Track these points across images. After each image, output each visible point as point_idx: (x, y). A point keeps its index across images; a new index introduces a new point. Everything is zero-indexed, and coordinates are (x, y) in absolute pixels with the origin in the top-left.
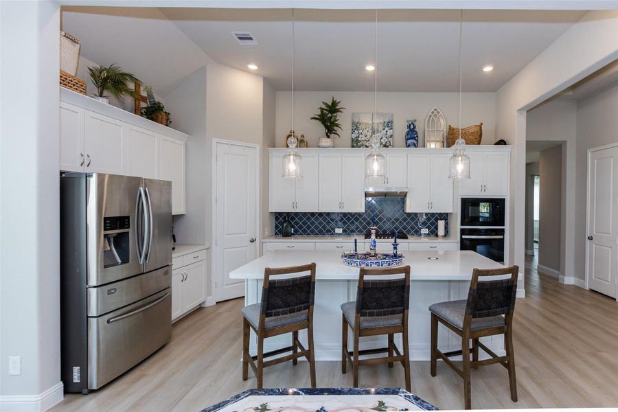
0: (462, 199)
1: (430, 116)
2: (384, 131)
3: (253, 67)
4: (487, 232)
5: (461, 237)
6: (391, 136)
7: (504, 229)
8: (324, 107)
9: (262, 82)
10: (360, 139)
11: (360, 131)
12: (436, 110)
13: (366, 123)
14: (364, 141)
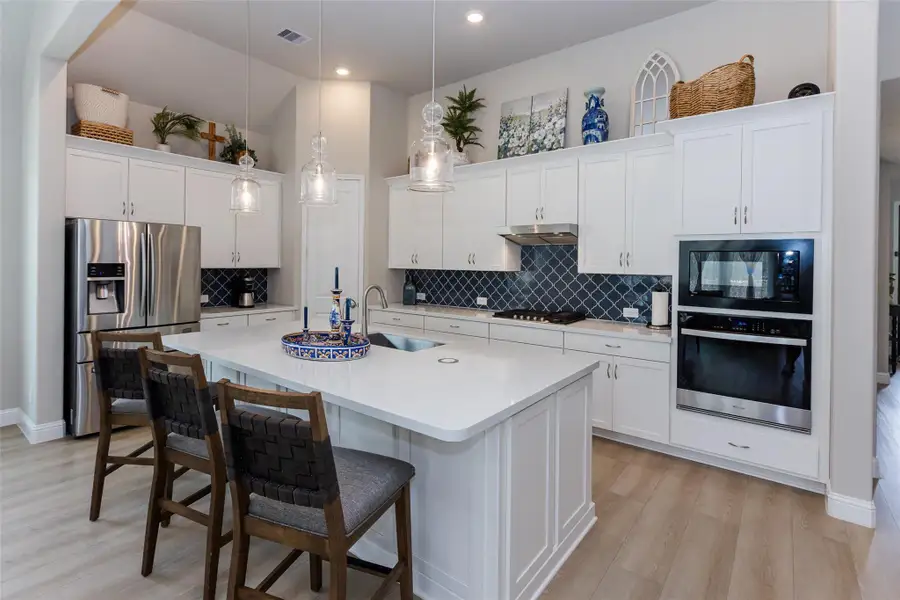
0: (682, 244)
1: (644, 72)
2: (551, 124)
3: (342, 72)
4: (750, 325)
5: (679, 331)
6: (564, 130)
7: (809, 323)
8: (452, 104)
9: (369, 90)
10: (510, 146)
11: (511, 132)
12: (656, 57)
13: (521, 117)
14: (516, 148)
